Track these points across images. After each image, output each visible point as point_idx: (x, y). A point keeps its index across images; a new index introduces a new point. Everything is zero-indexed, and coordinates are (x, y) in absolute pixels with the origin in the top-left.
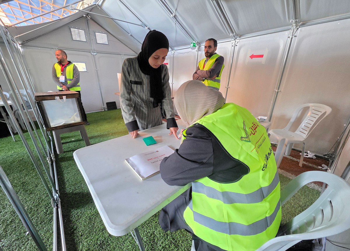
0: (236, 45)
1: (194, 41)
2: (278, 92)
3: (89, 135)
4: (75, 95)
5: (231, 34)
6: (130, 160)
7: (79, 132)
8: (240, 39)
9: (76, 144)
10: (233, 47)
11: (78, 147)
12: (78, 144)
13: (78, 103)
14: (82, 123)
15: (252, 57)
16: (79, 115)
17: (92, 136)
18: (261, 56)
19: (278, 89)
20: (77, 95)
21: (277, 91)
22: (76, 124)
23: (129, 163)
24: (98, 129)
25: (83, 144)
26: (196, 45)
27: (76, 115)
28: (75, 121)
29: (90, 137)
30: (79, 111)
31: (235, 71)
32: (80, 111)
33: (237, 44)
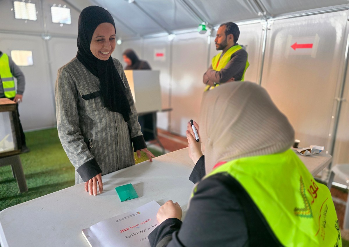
0: (269, 29)
1: (203, 21)
2: (341, 102)
3: (26, 171)
4: (9, 107)
5: (260, 14)
6: (90, 230)
7: (10, 168)
8: (274, 20)
9: (3, 187)
10: (263, 31)
11: (5, 193)
12: (5, 189)
13: (12, 119)
14: (17, 153)
15: (295, 46)
16: (12, 139)
17: (32, 172)
18: (310, 46)
19: (342, 96)
20: (13, 106)
21: (339, 99)
22: (7, 154)
23: (87, 237)
24: (44, 159)
25: (15, 187)
26: (207, 28)
27: (8, 139)
28: (6, 148)
29: (29, 175)
30: (13, 132)
31: (269, 69)
32: (15, 133)
33: (271, 28)
